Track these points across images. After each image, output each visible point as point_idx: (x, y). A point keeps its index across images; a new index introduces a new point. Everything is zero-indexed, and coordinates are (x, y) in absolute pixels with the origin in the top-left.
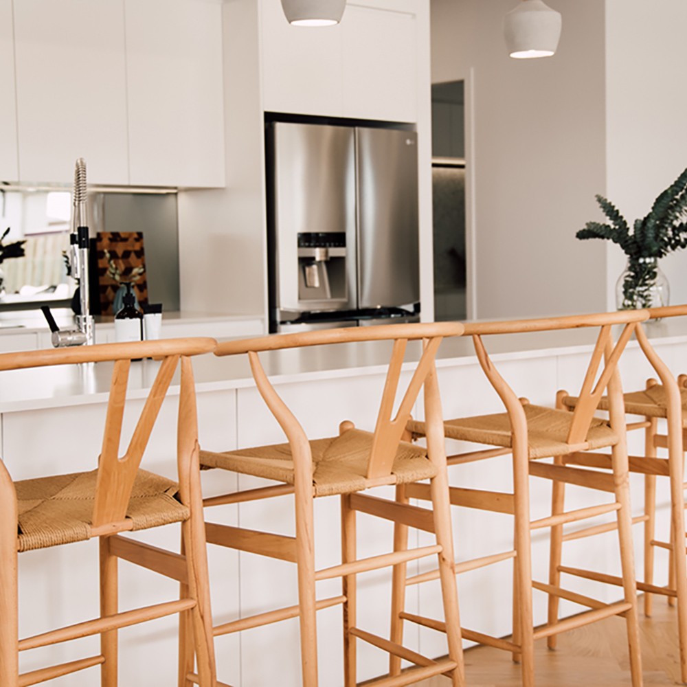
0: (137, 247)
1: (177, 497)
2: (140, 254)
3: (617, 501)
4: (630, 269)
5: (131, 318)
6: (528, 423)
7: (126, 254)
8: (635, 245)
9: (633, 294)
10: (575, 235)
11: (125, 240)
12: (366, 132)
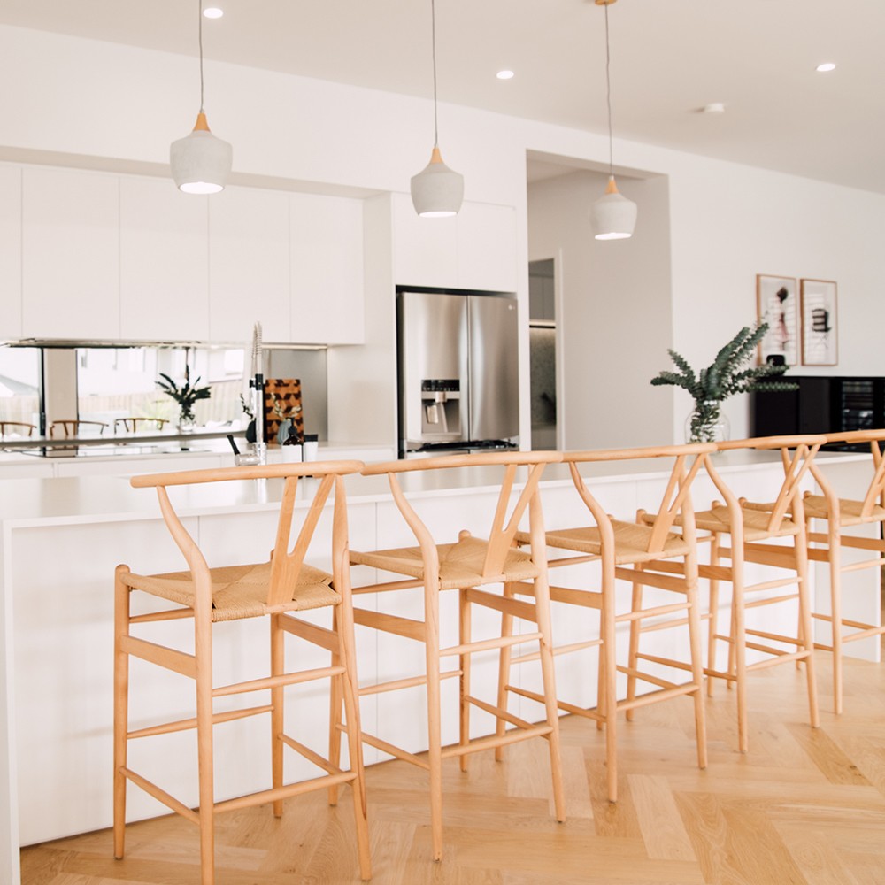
0: (296, 391)
1: (331, 585)
2: (298, 396)
3: (688, 601)
4: (697, 410)
5: (294, 444)
6: (615, 535)
7: (288, 397)
8: (701, 391)
9: (699, 430)
10: (650, 382)
11: (287, 385)
12: (475, 299)
